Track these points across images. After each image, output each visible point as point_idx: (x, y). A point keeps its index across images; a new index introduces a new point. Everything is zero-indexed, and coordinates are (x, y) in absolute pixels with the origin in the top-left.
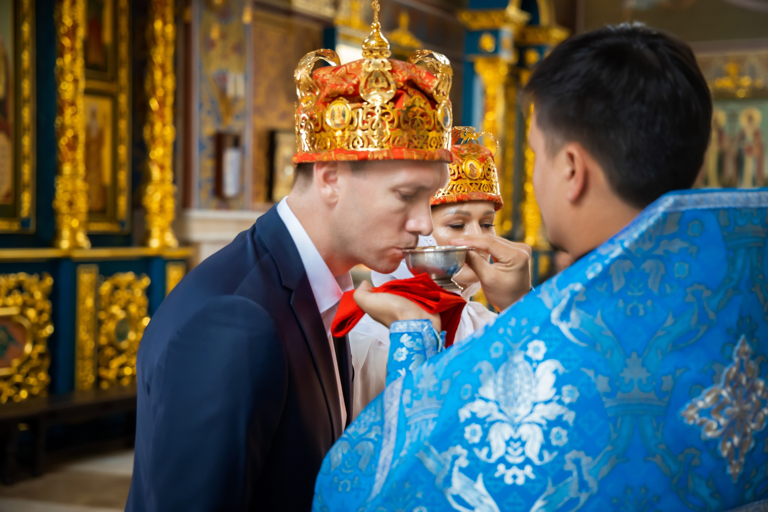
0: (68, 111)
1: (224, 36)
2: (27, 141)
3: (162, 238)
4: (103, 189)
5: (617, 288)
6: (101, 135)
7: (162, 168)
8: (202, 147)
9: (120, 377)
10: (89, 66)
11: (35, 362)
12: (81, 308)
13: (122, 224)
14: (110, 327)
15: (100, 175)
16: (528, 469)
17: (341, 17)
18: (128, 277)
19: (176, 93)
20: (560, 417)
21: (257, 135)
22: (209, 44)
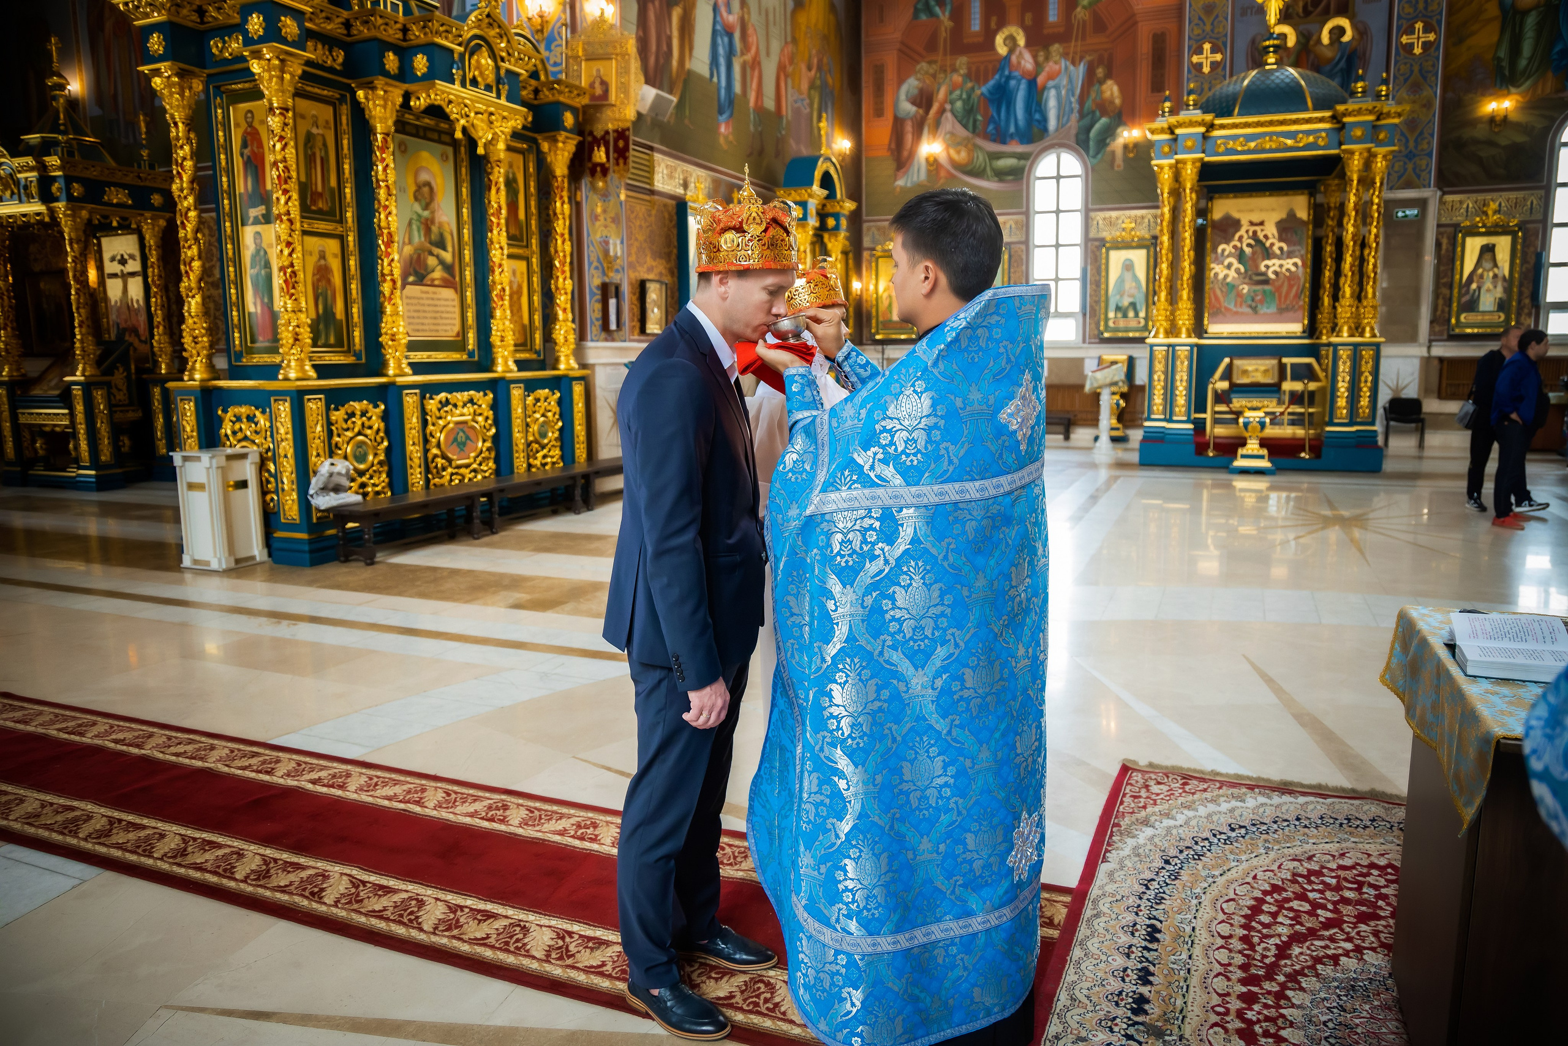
0: (497, 271)
1: (604, 211)
2: (469, 294)
3: (568, 363)
4: (524, 326)
5: (963, 346)
6: (520, 287)
7: (565, 310)
8: (592, 294)
9: (544, 465)
10: (510, 237)
11: (485, 454)
12: (514, 416)
13: (538, 353)
14: (535, 428)
15: (521, 317)
16: (919, 456)
17: (690, 195)
18: (543, 393)
19: (572, 255)
20: (936, 424)
21: (631, 284)
22: (595, 218)
